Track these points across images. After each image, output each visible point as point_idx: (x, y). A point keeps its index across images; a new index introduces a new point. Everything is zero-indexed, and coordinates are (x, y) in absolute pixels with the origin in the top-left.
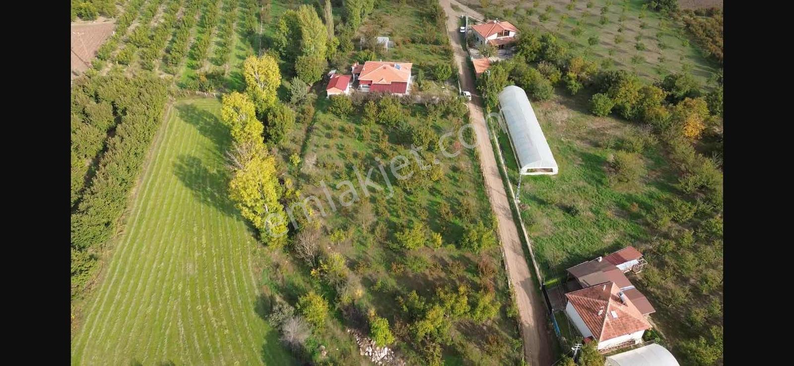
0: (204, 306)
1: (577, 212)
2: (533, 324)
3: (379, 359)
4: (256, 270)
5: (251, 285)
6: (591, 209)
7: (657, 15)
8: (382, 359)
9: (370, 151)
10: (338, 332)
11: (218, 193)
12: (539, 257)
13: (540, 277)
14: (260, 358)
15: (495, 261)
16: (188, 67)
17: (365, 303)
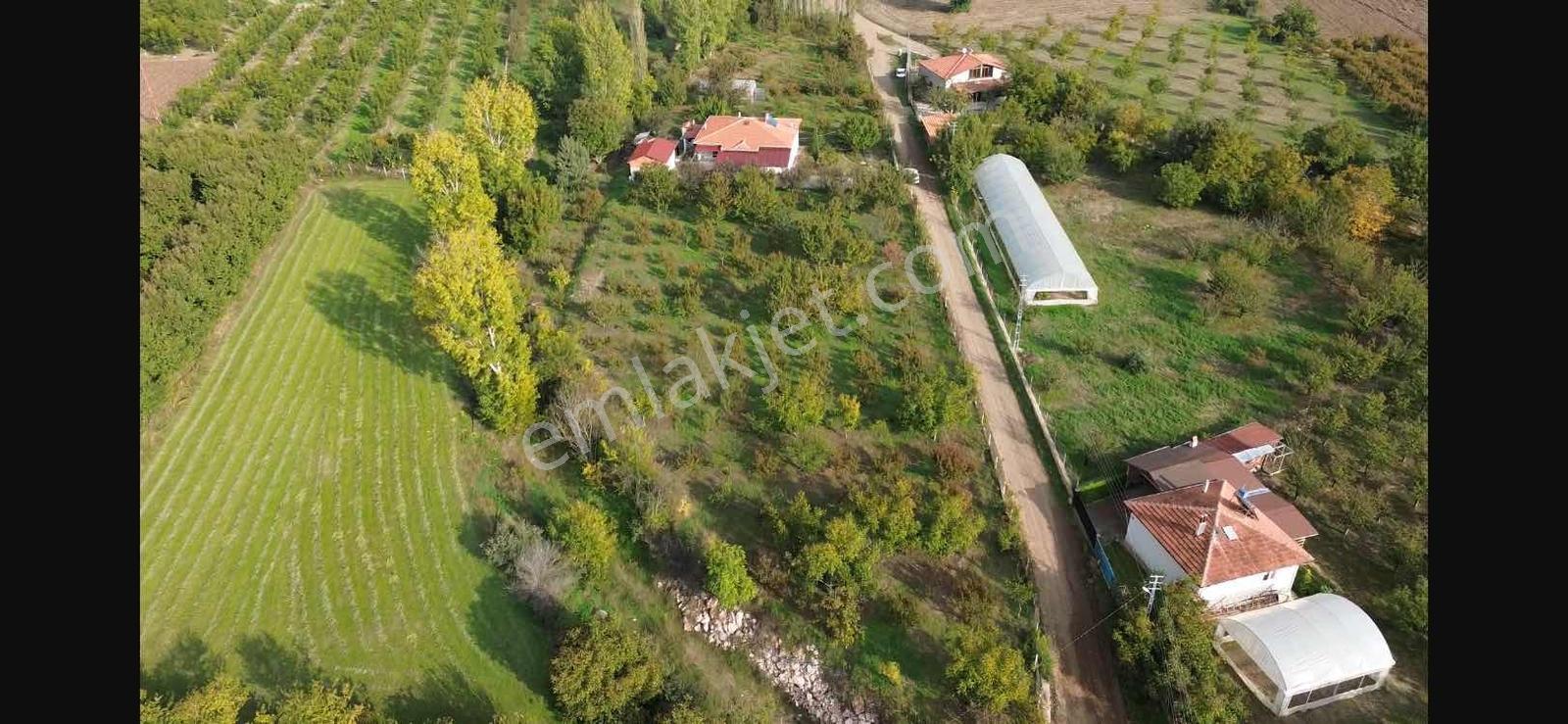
0: (349, 532)
1: (1140, 364)
2: (1056, 567)
3: (724, 636)
4: (466, 469)
5: (454, 495)
6: (1169, 363)
7: (1279, 50)
8: (731, 638)
9: (714, 265)
10: (638, 588)
11: (396, 334)
12: (1064, 443)
13: (1067, 480)
14: (463, 627)
15: (973, 453)
16: (354, 128)
17: (697, 526)
